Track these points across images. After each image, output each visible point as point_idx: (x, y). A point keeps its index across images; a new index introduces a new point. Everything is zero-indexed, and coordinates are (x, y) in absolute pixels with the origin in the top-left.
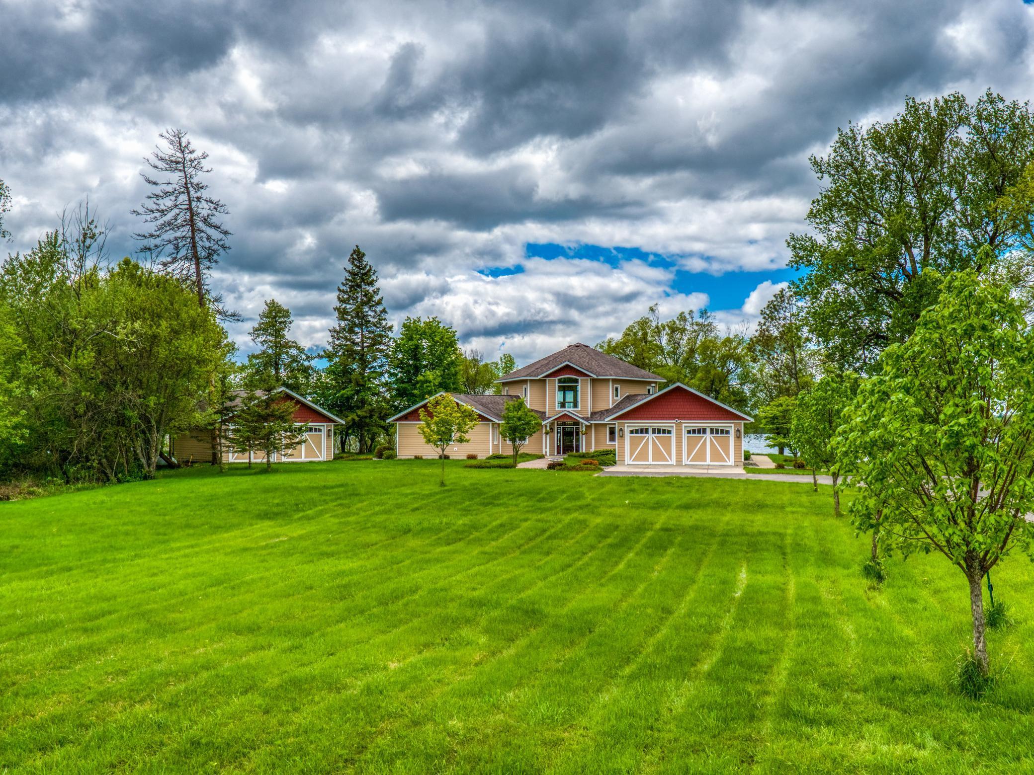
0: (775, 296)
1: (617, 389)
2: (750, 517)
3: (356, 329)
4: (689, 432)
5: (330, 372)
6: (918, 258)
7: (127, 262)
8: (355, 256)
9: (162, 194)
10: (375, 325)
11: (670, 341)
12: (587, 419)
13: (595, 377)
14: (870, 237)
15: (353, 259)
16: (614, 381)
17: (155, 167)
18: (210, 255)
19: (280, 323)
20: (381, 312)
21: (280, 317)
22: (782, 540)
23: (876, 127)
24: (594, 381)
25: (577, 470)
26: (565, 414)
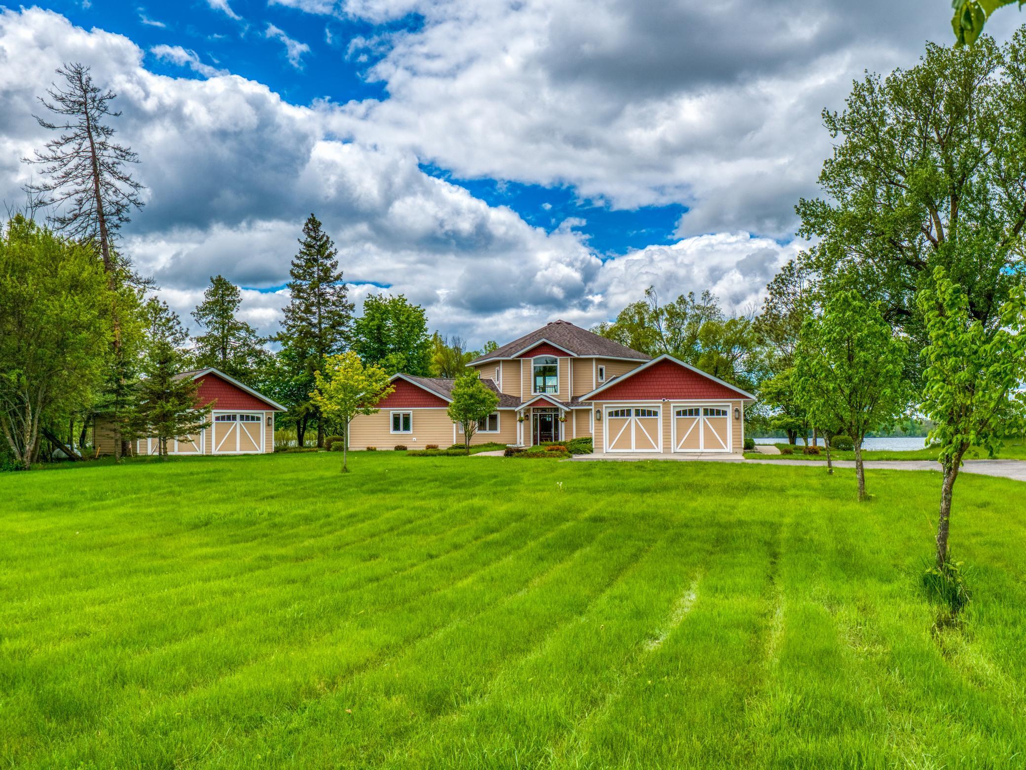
0: (783, 269)
1: (601, 370)
2: (731, 501)
3: (314, 309)
4: (678, 413)
5: (284, 355)
6: (944, 222)
7: (19, 220)
8: (310, 226)
9: (62, 142)
10: (334, 304)
11: (669, 327)
12: (566, 404)
13: (576, 355)
14: (889, 199)
15: (308, 229)
16: (598, 360)
17: (51, 108)
18: (118, 211)
19: (229, 302)
20: (341, 289)
21: (228, 295)
22: (774, 533)
23: (897, 74)
24: (575, 361)
25: (538, 457)
26: (542, 399)
